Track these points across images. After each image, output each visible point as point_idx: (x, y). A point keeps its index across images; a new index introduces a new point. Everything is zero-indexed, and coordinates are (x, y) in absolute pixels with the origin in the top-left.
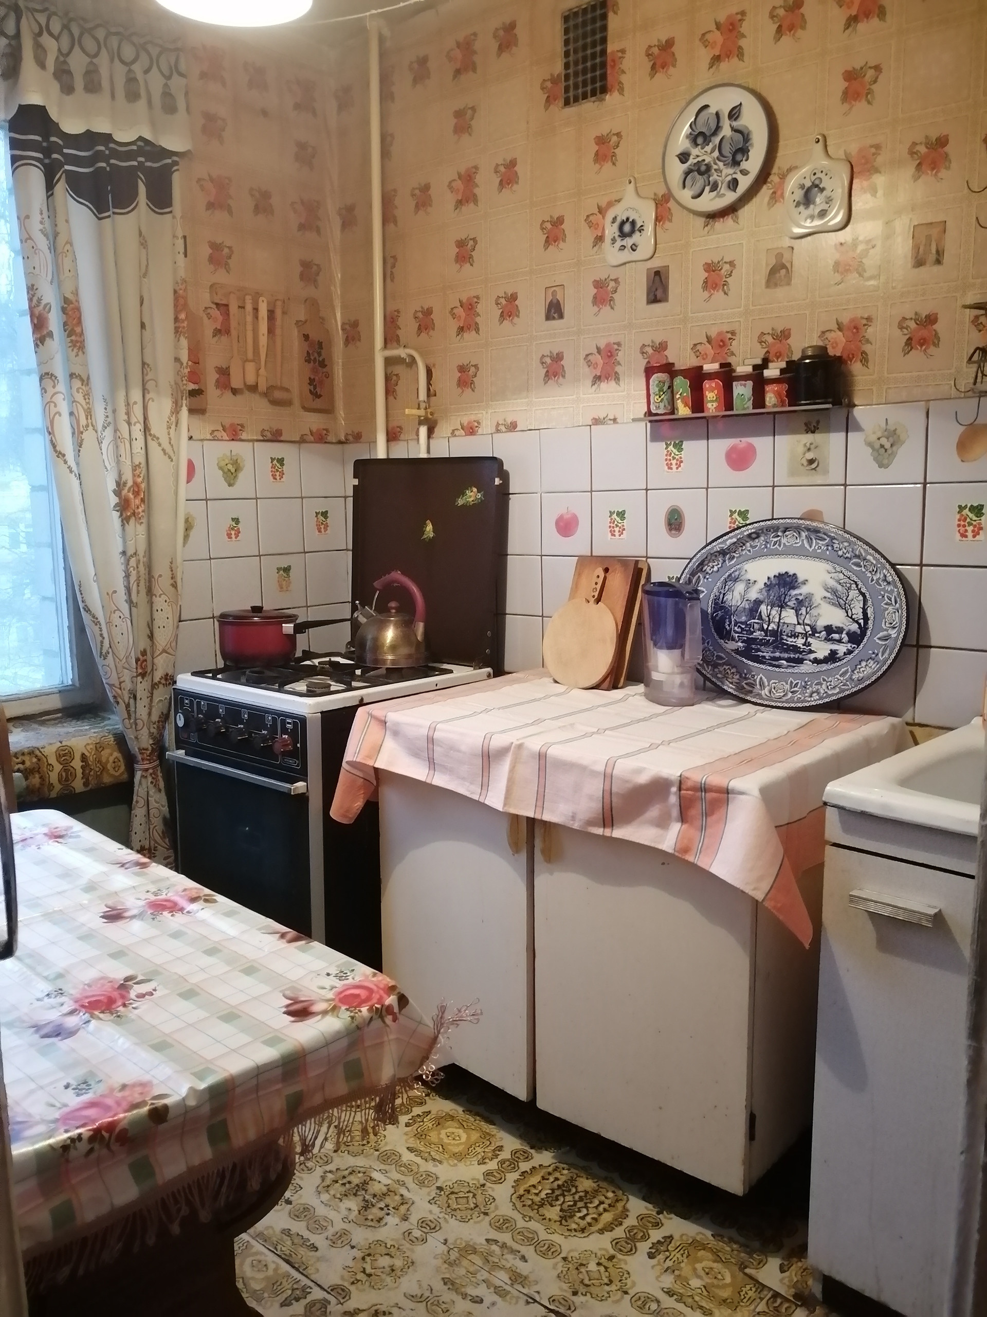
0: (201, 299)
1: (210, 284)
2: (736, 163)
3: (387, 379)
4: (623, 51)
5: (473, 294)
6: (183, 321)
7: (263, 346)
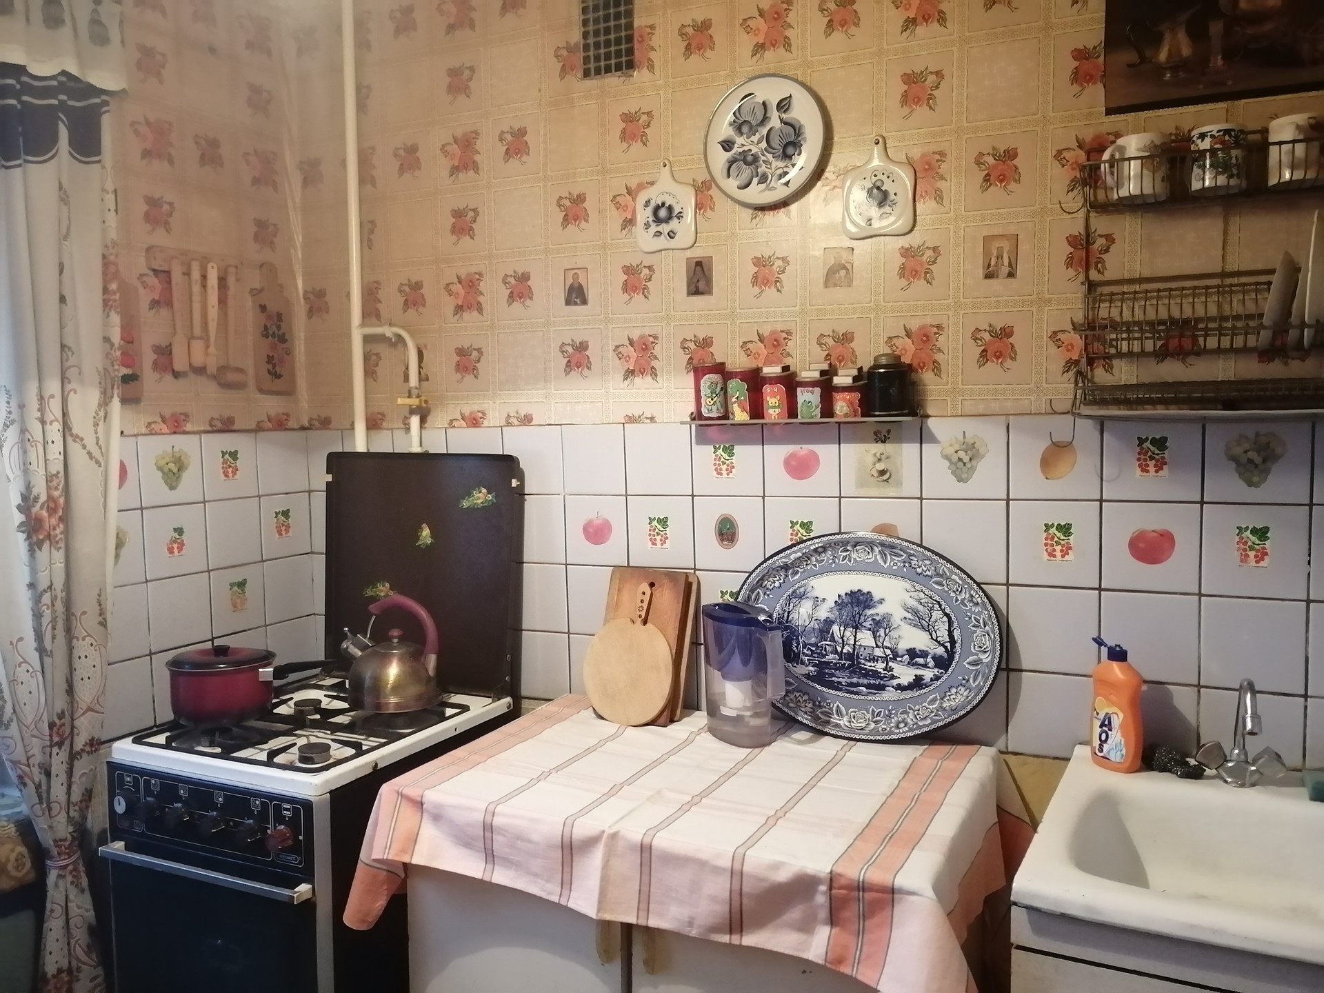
0: (135, 265)
1: (146, 246)
2: (787, 156)
3: (366, 357)
4: (652, 27)
5: (473, 269)
6: (114, 293)
7: (213, 320)
